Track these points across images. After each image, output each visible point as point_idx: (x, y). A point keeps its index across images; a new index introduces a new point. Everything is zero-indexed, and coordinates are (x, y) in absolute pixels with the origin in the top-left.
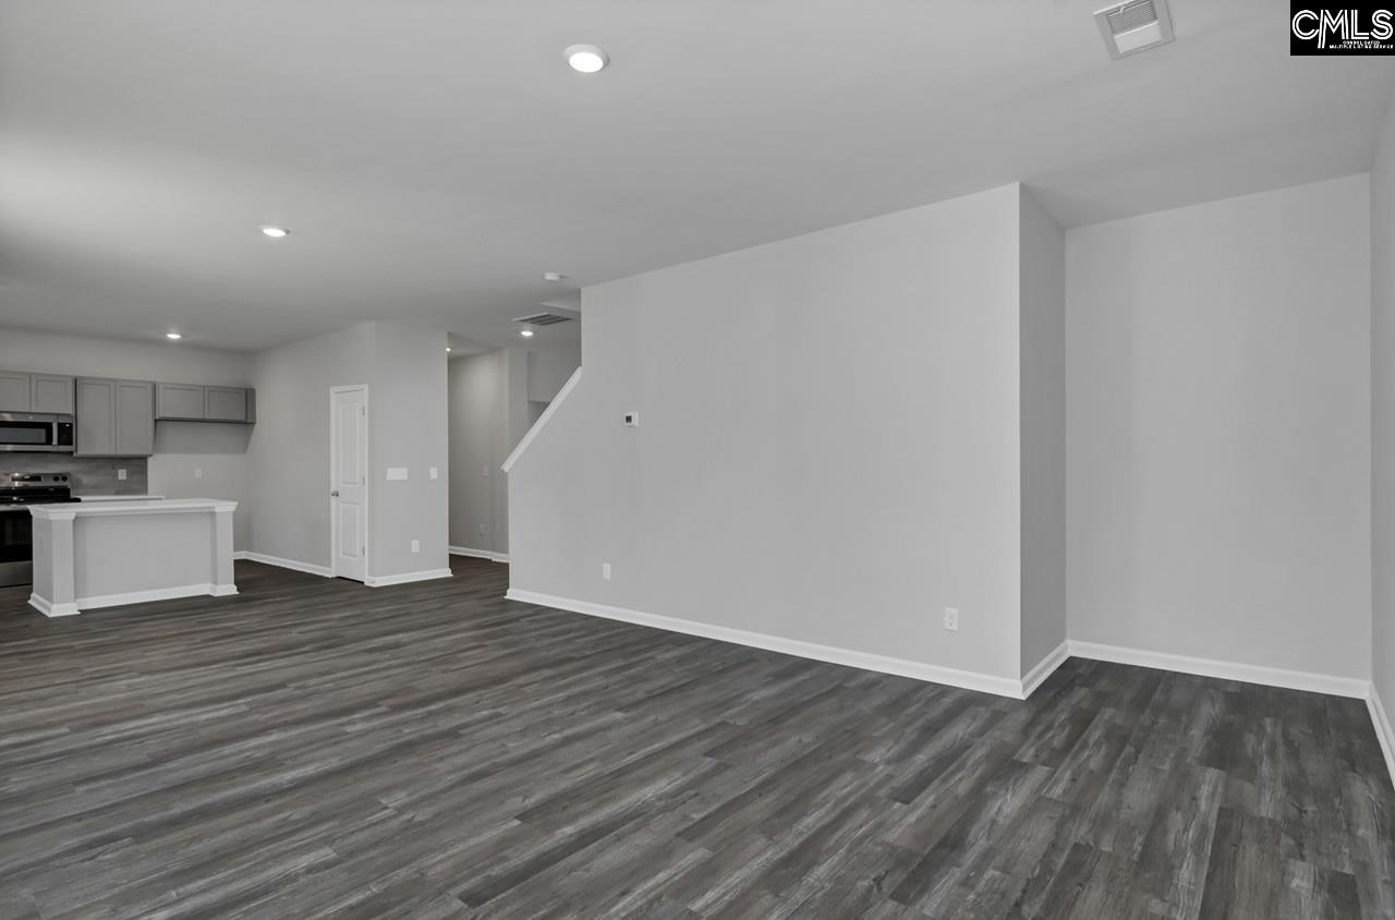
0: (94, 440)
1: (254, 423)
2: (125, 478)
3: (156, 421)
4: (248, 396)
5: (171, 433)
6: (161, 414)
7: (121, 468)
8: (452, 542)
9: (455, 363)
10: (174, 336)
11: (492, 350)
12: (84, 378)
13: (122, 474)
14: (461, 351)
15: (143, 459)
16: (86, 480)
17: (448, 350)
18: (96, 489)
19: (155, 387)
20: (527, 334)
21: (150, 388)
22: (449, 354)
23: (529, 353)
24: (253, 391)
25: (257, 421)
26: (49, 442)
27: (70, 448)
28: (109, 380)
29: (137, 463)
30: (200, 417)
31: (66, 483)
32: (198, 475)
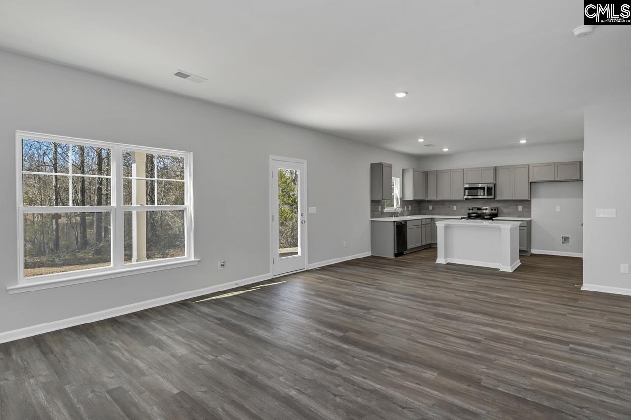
0: (504, 193)
2: (521, 210)
3: (530, 183)
4: (581, 165)
5: (542, 189)
6: (532, 180)
7: (520, 205)
10: (523, 142)
12: (500, 166)
13: (520, 208)
15: (529, 201)
16: (505, 210)
18: (509, 214)
21: (528, 166)
24: (582, 162)
26: (484, 195)
27: (493, 197)
28: (510, 166)
29: (527, 203)
30: (552, 179)
31: (496, 212)
32: (558, 209)
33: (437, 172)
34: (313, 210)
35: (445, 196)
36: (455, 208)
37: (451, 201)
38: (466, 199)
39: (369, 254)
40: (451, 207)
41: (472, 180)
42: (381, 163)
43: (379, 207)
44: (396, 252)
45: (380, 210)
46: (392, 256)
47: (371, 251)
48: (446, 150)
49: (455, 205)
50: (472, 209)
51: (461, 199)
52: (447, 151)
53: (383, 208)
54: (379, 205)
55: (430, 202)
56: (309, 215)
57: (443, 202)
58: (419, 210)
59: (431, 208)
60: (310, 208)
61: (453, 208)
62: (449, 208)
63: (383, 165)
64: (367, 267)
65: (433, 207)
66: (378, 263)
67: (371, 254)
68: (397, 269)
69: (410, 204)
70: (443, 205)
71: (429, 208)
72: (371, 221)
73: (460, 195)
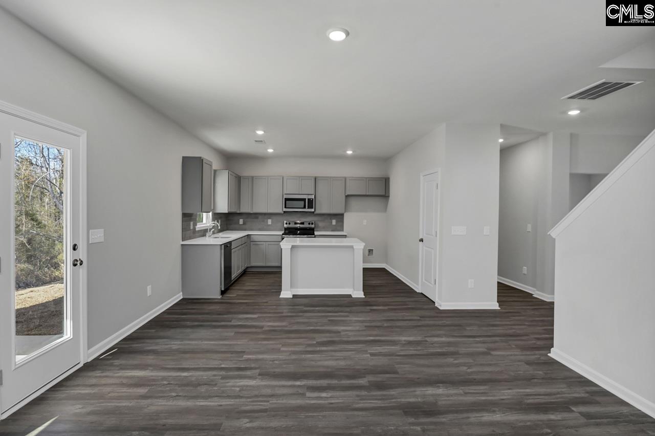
0: (323, 207)
1: (389, 196)
2: (335, 224)
3: (346, 196)
4: (386, 181)
5: (354, 202)
6: (348, 193)
7: (334, 219)
8: (500, 273)
9: (506, 152)
10: (349, 152)
11: (539, 136)
12: (319, 177)
13: (334, 222)
14: (513, 140)
15: (342, 215)
16: (321, 224)
17: (501, 140)
18: (324, 229)
19: (345, 178)
20: (574, 113)
21: (344, 180)
22: (501, 144)
23: (572, 135)
24: (389, 178)
25: (390, 196)
26: (305, 207)
27: (313, 210)
28: (328, 177)
29: (340, 217)
30: (365, 194)
31: (313, 226)
32: (365, 222)
33: (253, 177)
34: (98, 235)
35: (260, 208)
36: (270, 222)
37: (265, 214)
38: (284, 212)
39: (180, 296)
40: (266, 220)
41: (292, 190)
42: (201, 157)
43: (192, 223)
44: (223, 289)
45: (192, 228)
46: (218, 296)
47: (183, 292)
48: (270, 151)
49: (269, 218)
50: (289, 224)
51: (280, 211)
52: (272, 152)
53: (195, 225)
54: (190, 220)
55: (241, 214)
56: (90, 246)
57: (256, 215)
58: (227, 224)
59: (241, 222)
60: (91, 231)
61: (267, 222)
62: (263, 221)
63: (204, 161)
64: (201, 326)
65: (244, 221)
66: (207, 314)
67: (182, 297)
68: (247, 318)
69: (221, 218)
70: (257, 218)
71: (239, 223)
72: (182, 245)
73: (279, 208)
